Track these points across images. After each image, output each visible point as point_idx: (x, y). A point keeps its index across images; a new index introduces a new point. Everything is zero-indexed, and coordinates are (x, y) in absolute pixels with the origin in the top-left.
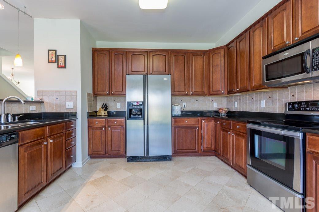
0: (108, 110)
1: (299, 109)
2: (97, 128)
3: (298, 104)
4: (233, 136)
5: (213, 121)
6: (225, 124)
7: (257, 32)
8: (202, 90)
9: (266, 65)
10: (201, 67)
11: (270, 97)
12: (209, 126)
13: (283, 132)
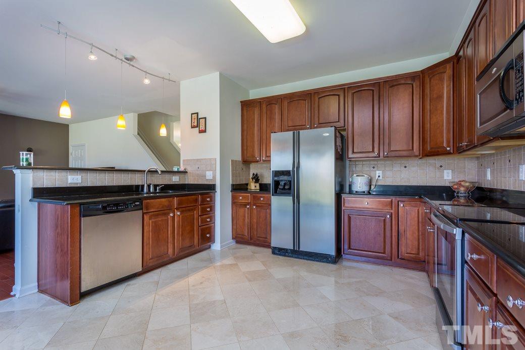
0: (260, 182)
2: (241, 205)
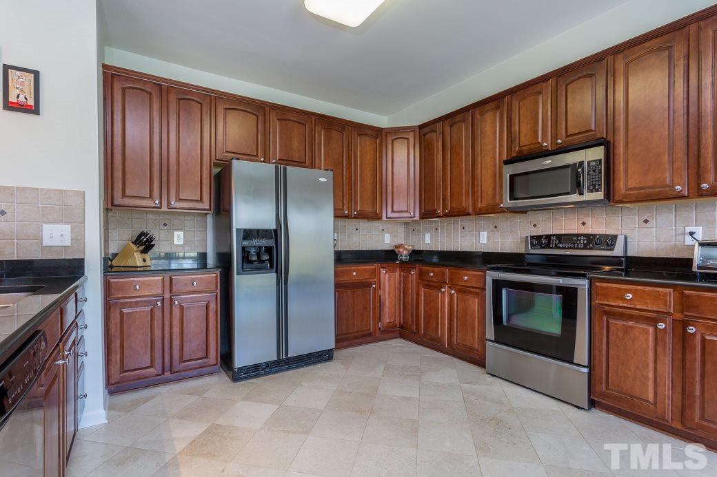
1: (548, 246)
3: (546, 238)
4: (451, 296)
5: (398, 269)
6: (432, 274)
7: (489, 116)
8: (374, 206)
9: (510, 176)
10: (371, 161)
11: (496, 227)
12: (392, 279)
13: (561, 281)
